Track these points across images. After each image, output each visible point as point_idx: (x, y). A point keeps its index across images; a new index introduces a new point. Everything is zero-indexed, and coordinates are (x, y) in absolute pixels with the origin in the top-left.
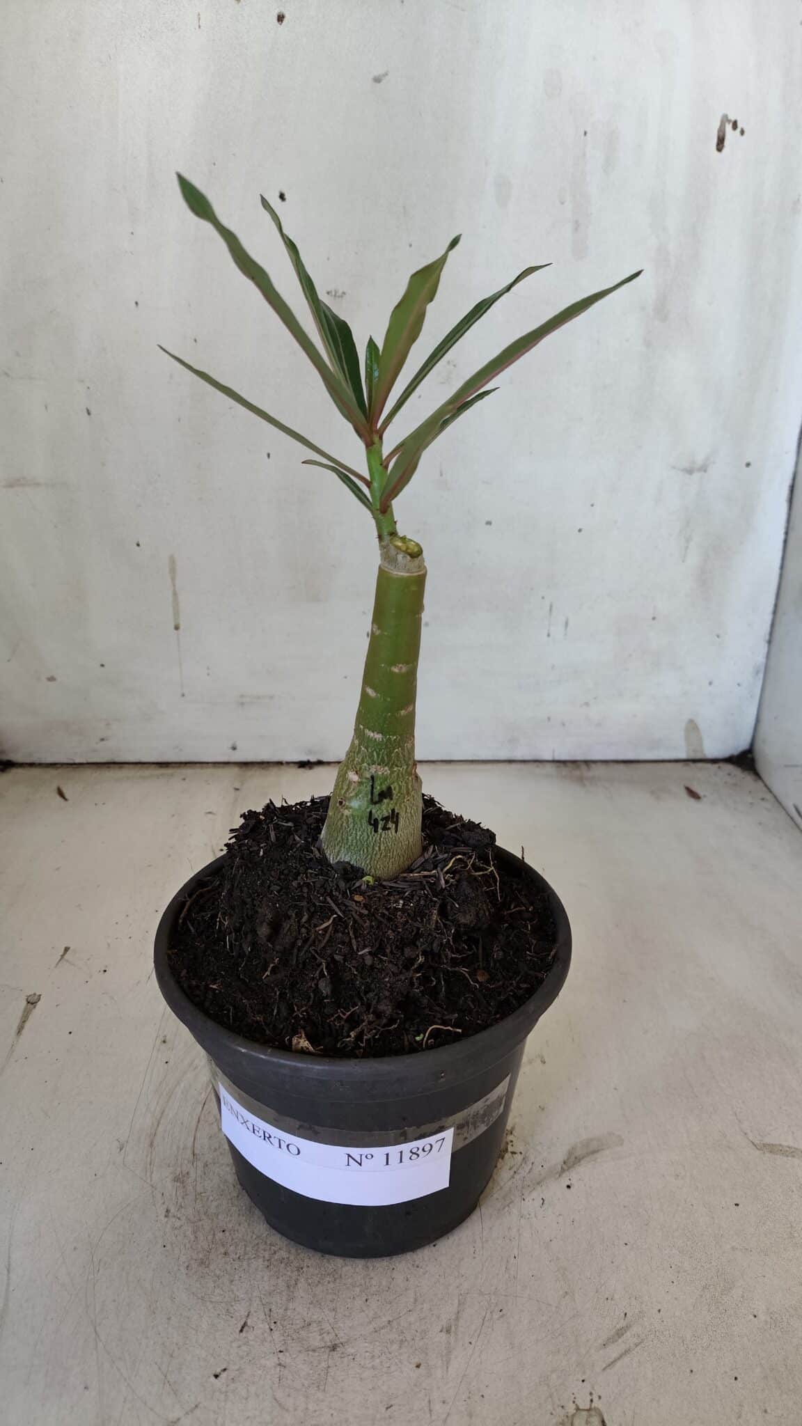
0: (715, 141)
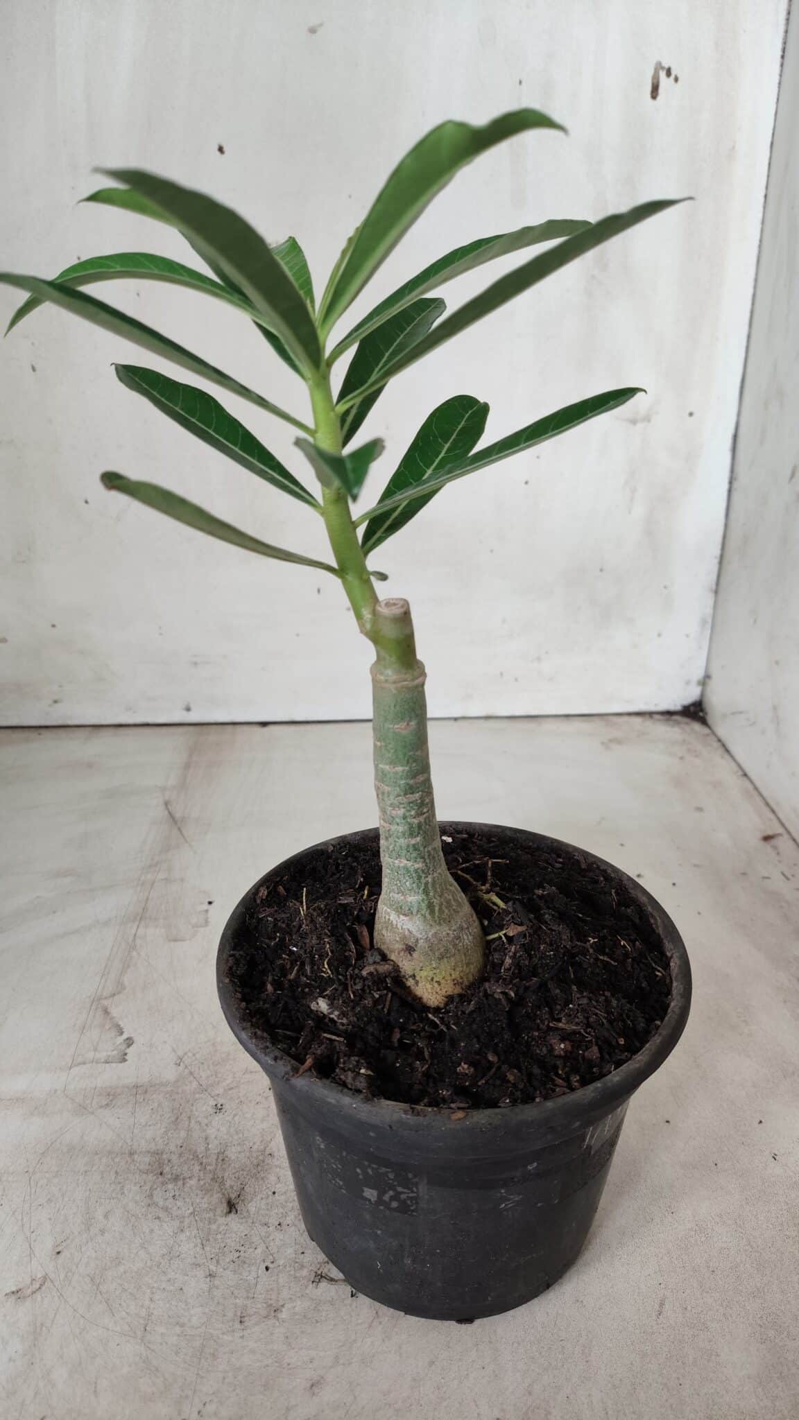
0: (649, 88)
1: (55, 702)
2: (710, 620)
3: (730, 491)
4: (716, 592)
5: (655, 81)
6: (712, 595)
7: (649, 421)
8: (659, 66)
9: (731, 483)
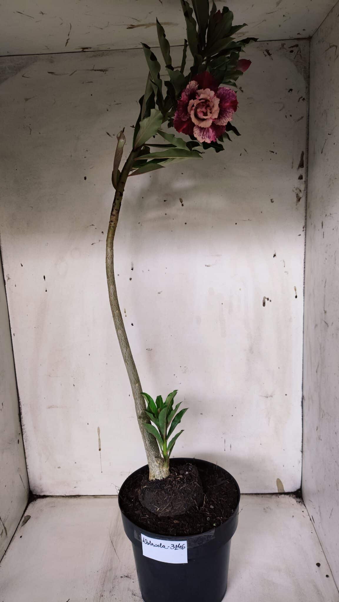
0: (262, 304)
1: (75, 487)
2: (301, 461)
3: (302, 419)
4: (302, 452)
5: (264, 302)
6: (301, 453)
7: (272, 397)
8: (265, 298)
9: (302, 416)
